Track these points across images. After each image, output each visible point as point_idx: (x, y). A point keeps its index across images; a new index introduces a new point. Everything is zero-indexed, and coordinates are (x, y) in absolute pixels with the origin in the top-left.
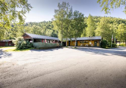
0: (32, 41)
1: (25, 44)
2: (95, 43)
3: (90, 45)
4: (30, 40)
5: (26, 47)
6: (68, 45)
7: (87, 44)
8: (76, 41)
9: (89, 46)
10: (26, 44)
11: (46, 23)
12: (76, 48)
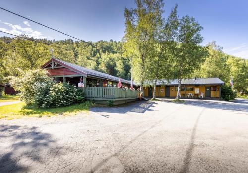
0: (82, 82)
2: (206, 90)
3: (197, 95)
5: (67, 100)
7: (190, 94)
8: (179, 86)
9: (196, 97)
10: (67, 93)
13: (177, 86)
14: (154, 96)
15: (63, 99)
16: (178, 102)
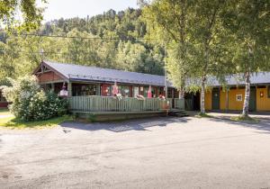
1: (41, 104)
4: (59, 87)
5: (46, 112)
6: (210, 108)
8: (247, 87)
10: (47, 103)
11: (117, 20)
12: (250, 119)
13: (243, 87)
14: (203, 108)
15: (42, 111)
16: (246, 121)
